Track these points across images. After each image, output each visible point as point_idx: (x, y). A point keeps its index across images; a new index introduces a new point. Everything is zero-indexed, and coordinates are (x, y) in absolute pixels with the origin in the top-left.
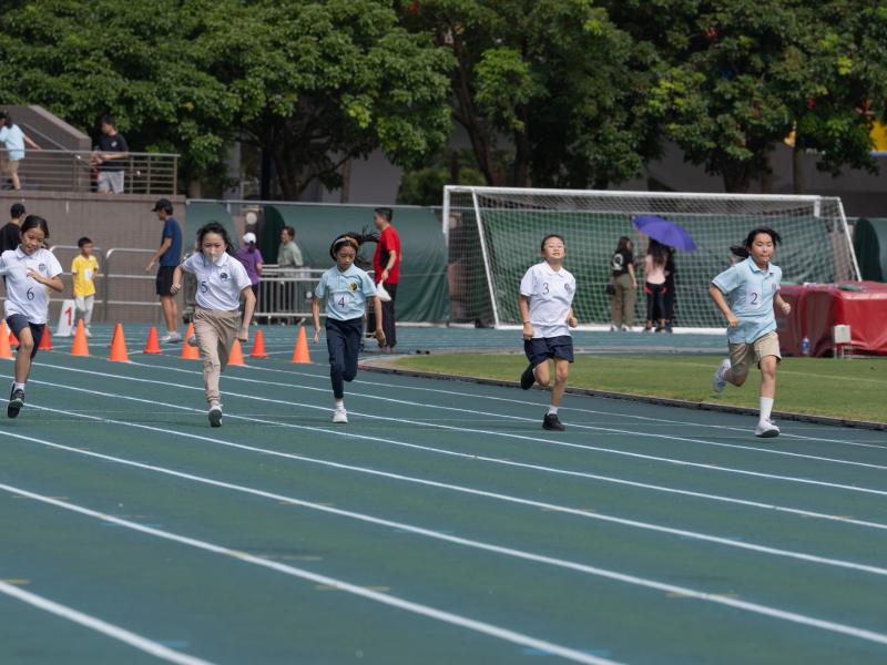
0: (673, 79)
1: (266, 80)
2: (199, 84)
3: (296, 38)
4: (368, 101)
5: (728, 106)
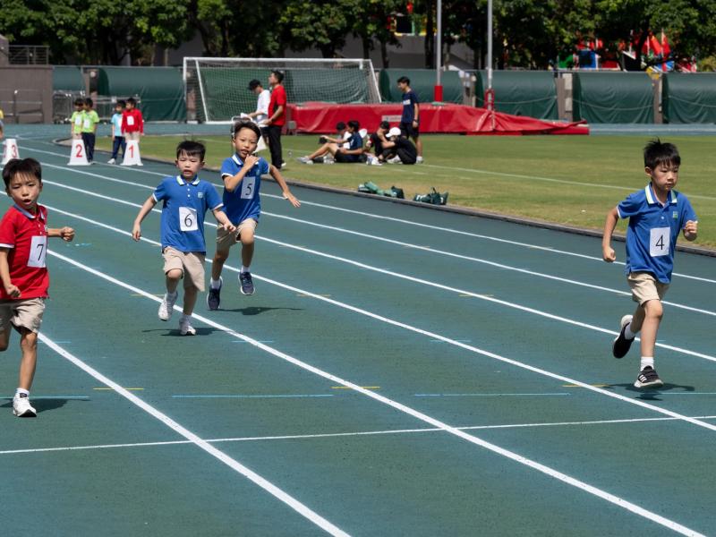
0: (293, 7)
1: (98, 10)
2: (65, 12)
4: (147, 19)
5: (319, 19)
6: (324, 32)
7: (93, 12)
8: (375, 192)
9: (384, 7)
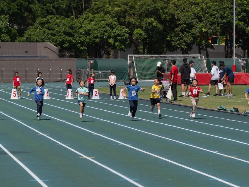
2: (81, 37)
3: (99, 28)
4: (113, 39)
6: (184, 44)
7: (92, 36)
8: (225, 110)
9: (209, 33)
